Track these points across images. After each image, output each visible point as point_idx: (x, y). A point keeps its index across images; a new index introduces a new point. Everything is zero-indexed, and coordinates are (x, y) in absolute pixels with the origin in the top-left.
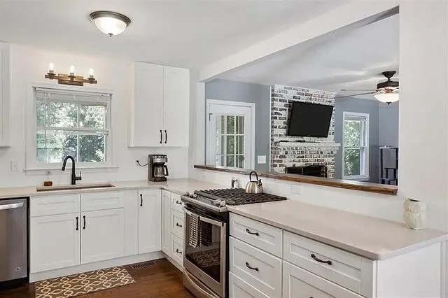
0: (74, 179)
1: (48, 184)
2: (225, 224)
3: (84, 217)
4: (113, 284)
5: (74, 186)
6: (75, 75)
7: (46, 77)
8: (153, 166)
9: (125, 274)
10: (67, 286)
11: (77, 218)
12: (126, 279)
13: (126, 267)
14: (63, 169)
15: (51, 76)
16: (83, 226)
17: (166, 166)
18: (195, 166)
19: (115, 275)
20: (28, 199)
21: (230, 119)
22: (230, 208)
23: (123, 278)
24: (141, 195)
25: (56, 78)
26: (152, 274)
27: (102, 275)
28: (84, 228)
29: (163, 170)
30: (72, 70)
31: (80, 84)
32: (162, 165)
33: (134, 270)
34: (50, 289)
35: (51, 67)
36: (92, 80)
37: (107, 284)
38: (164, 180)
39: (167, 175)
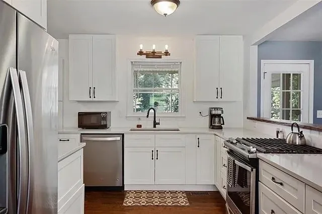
0: (155, 124)
1: (139, 126)
2: (254, 170)
3: (157, 151)
4: (173, 203)
5: (155, 129)
6: (156, 51)
7: (138, 54)
8: (212, 116)
9: (184, 197)
10: (144, 197)
11: (153, 151)
12: (183, 201)
13: (186, 192)
14: (148, 116)
15: (141, 53)
16: (156, 157)
17: (222, 117)
18: (248, 118)
19: (176, 197)
20: (123, 135)
21: (287, 76)
22: (260, 155)
23: (182, 200)
24: (198, 139)
25: (144, 54)
26: (204, 202)
27: (168, 195)
28: (157, 159)
29: (220, 120)
30: (154, 47)
31: (160, 57)
32: (219, 116)
33: (192, 196)
34: (133, 197)
35: (141, 47)
36: (167, 53)
37: (169, 202)
38: (220, 128)
39: (223, 124)
